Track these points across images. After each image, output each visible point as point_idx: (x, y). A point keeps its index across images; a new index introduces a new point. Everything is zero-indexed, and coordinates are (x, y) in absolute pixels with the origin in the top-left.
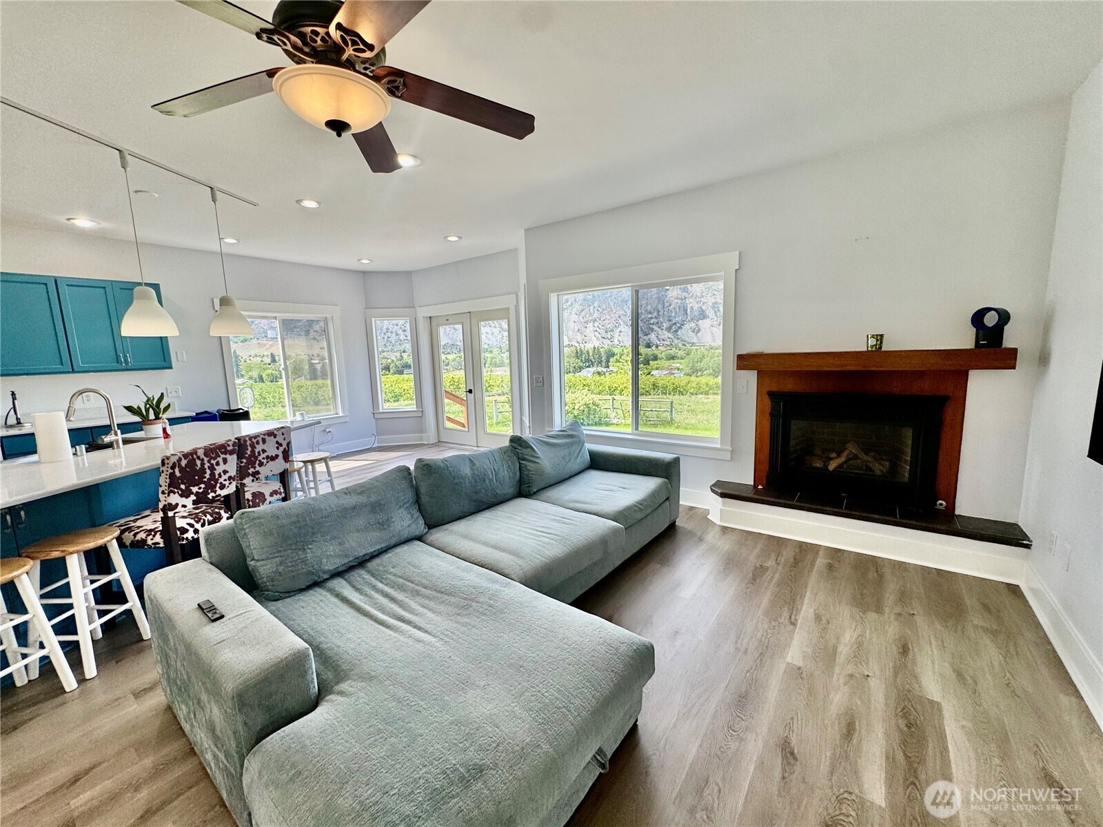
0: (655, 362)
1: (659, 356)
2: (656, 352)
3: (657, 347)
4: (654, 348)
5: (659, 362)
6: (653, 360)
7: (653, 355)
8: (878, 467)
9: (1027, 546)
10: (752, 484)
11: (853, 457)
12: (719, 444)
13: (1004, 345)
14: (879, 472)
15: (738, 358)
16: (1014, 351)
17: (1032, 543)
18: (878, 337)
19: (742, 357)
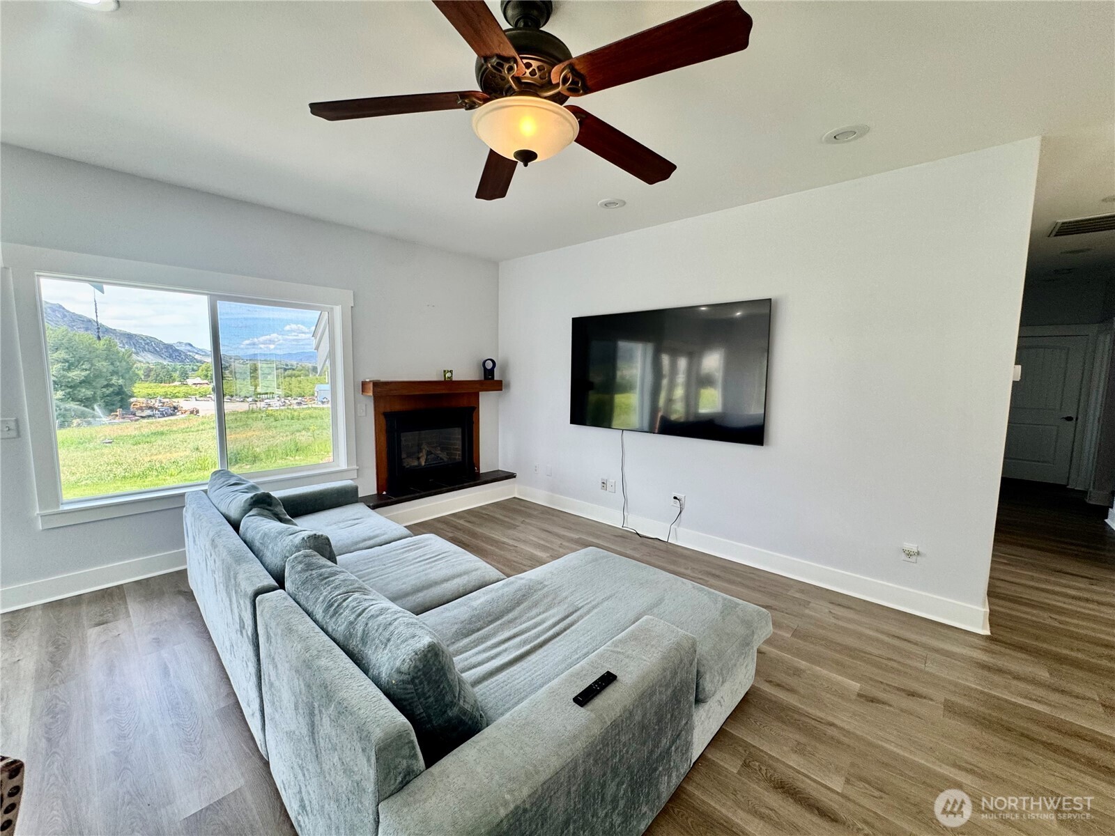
8: (444, 456)
9: (515, 477)
10: (375, 492)
11: (429, 453)
12: (344, 466)
13: (495, 379)
14: (445, 459)
15: (371, 385)
16: (501, 381)
17: (517, 474)
18: (451, 371)
19: (377, 384)
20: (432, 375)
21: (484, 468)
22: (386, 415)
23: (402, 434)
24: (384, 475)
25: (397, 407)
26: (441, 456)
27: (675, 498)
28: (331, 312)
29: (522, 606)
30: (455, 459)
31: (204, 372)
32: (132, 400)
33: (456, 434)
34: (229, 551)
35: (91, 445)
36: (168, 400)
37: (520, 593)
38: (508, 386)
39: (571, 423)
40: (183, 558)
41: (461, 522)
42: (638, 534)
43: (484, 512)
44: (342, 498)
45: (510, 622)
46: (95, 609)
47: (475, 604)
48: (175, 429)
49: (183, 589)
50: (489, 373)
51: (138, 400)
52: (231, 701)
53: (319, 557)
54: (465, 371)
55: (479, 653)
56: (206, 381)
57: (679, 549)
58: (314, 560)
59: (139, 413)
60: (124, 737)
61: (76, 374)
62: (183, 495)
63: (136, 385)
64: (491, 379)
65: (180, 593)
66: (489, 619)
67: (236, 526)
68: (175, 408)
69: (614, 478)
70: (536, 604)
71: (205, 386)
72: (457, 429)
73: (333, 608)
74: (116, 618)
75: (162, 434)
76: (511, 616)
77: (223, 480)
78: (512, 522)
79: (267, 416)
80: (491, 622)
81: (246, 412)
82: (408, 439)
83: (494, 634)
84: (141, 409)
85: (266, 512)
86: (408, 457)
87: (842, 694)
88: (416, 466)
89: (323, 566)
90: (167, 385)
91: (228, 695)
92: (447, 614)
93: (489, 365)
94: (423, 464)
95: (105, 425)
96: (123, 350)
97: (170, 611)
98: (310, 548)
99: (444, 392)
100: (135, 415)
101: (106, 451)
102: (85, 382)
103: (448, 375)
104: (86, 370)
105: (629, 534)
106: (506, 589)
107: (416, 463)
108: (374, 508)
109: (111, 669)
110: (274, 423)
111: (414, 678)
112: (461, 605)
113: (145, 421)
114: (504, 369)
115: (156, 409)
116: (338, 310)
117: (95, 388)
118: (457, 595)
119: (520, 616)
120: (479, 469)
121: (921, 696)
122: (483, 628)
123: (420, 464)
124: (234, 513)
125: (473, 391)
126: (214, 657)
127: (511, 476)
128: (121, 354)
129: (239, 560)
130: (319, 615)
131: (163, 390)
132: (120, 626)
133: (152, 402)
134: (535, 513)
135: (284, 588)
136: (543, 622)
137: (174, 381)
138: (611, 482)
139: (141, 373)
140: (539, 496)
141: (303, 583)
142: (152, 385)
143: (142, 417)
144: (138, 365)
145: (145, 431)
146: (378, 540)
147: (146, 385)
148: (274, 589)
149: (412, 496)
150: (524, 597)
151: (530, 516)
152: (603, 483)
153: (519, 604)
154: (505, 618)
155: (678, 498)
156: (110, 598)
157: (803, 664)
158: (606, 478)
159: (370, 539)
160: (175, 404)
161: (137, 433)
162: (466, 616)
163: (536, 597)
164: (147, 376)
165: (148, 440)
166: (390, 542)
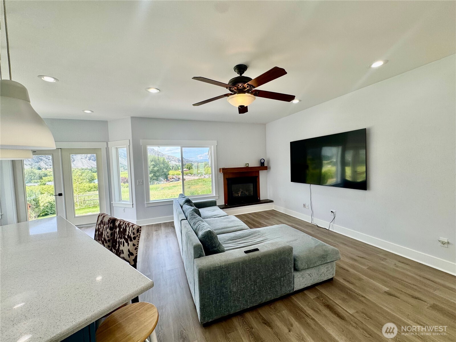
0: (46, 178)
1: (49, 174)
2: (45, 172)
3: (46, 169)
4: (43, 170)
5: (48, 177)
6: (44, 176)
7: (44, 174)
8: (247, 193)
9: (273, 202)
10: (224, 204)
11: (242, 192)
12: (214, 195)
13: (265, 166)
14: (248, 194)
15: (222, 169)
16: (267, 167)
17: (274, 201)
18: (248, 164)
19: (223, 169)
20: (242, 165)
21: (262, 198)
22: (227, 179)
23: (232, 185)
24: (227, 199)
25: (231, 176)
26: (246, 193)
27: (332, 212)
28: (211, 148)
29: (250, 236)
30: (251, 194)
31: (187, 167)
32: (169, 176)
33: (251, 186)
34: (179, 212)
35: (158, 190)
36: (177, 176)
37: (251, 233)
38: (270, 168)
39: (291, 182)
40: (173, 218)
41: (251, 216)
42: (317, 226)
43: (259, 213)
44: (212, 204)
45: (245, 239)
46: (155, 228)
47: (237, 234)
48: (178, 185)
49: (173, 226)
50: (262, 164)
51: (170, 176)
52: (179, 251)
53: (195, 213)
54: (254, 163)
55: (233, 244)
56: (187, 170)
57: (334, 233)
58: (194, 214)
59: (170, 180)
60: (158, 254)
61: (156, 169)
62: (173, 201)
63: (170, 171)
64: (263, 166)
65: (172, 226)
66: (239, 238)
67: (182, 207)
68: (179, 178)
69: (308, 203)
70: (255, 236)
71: (187, 171)
72: (251, 184)
73: (195, 224)
74: (159, 230)
75: (175, 186)
76: (246, 238)
77: (181, 196)
78: (268, 217)
79: (203, 181)
80: (240, 239)
81: (198, 179)
82: (234, 187)
83: (239, 241)
84: (171, 179)
85: (188, 204)
86: (235, 193)
87: (377, 290)
88: (237, 196)
89: (196, 215)
90: (177, 171)
91: (179, 250)
92: (229, 235)
93: (263, 161)
94: (240, 195)
95: (163, 184)
96: (167, 161)
97: (170, 230)
98: (194, 211)
99: (245, 171)
100: (169, 181)
101: (162, 191)
102: (158, 171)
103: (247, 165)
104: (158, 167)
105: (313, 225)
106: (248, 231)
107: (237, 195)
108: (221, 208)
109: (157, 240)
110: (205, 183)
111: (205, 237)
112: (233, 233)
113: (172, 182)
114: (268, 162)
115: (174, 179)
116: (213, 146)
117: (160, 173)
118: (233, 231)
119: (249, 238)
120: (260, 198)
121: (420, 299)
122: (237, 239)
123: (238, 195)
124: (182, 205)
125: (257, 170)
126: (177, 242)
127: (271, 201)
128: (166, 162)
129: (180, 213)
130: (192, 225)
131: (176, 173)
132: (160, 232)
133: (174, 177)
134: (279, 215)
135: (187, 220)
136: (255, 241)
137: (179, 169)
138: (307, 204)
139: (171, 168)
140: (281, 210)
141: (190, 218)
142: (174, 171)
143: (171, 181)
144: (170, 165)
145: (171, 186)
146: (218, 216)
147: (172, 171)
148: (185, 220)
149: (235, 206)
150: (252, 234)
151: (276, 216)
152: (304, 205)
153: (250, 235)
154: (244, 238)
155: (333, 212)
156: (159, 225)
157: (364, 277)
158: (305, 203)
159: (216, 215)
160: (179, 177)
161: (169, 186)
162: (233, 236)
163: (256, 234)
164: (173, 168)
165: (172, 188)
166: (221, 217)
